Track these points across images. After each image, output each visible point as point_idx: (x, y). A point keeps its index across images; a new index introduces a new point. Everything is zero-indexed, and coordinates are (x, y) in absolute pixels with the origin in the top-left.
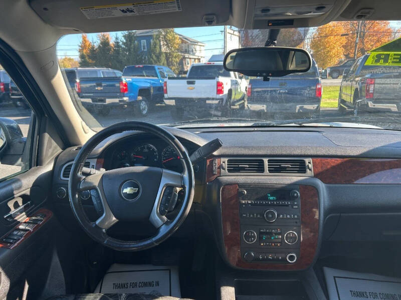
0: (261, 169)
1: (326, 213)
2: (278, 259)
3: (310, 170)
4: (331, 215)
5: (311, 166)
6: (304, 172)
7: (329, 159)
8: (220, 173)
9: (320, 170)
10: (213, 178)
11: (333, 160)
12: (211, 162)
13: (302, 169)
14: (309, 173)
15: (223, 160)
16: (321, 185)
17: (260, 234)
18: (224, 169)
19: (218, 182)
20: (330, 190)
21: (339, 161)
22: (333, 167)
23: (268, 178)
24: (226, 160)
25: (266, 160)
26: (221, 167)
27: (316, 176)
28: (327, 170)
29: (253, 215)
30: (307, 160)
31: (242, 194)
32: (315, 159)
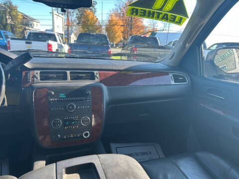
0: (65, 78)
1: (108, 105)
2: (77, 137)
3: (98, 78)
4: (110, 106)
5: (98, 76)
6: (94, 79)
7: (109, 72)
8: (33, 81)
9: (103, 78)
10: (27, 85)
11: (111, 72)
12: (26, 74)
13: (92, 77)
14: (97, 80)
15: (36, 71)
16: (105, 88)
17: (65, 121)
18: (37, 78)
19: (32, 88)
20: (109, 90)
21: (114, 73)
22: (111, 76)
23: (69, 83)
24: (39, 72)
25: (68, 72)
26: (34, 76)
27: (101, 82)
28: (108, 78)
30: (95, 72)
31: (51, 94)
32: (100, 72)
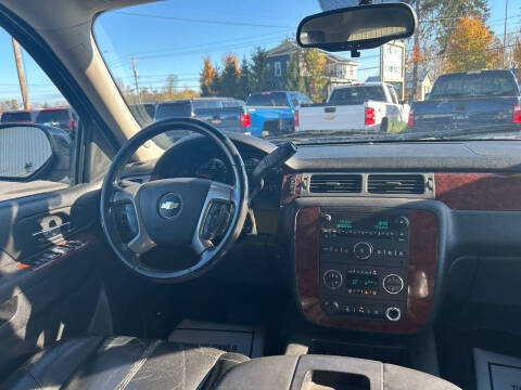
0: (357, 188)
1: (451, 255)
2: (372, 315)
3: (431, 189)
4: (461, 258)
5: (432, 184)
6: (421, 191)
7: (461, 175)
8: (298, 192)
9: (446, 189)
10: (289, 200)
11: (469, 175)
12: (289, 179)
13: (419, 187)
14: (428, 193)
15: (305, 175)
16: (446, 212)
17: (349, 277)
18: (305, 188)
19: (295, 204)
20: (459, 220)
21: (478, 176)
22: (467, 186)
23: (365, 198)
24: (309, 175)
25: (365, 176)
26: (301, 185)
27: (439, 197)
28: (457, 189)
29: (339, 249)
30: (426, 176)
31: (325, 219)
32: (440, 174)
